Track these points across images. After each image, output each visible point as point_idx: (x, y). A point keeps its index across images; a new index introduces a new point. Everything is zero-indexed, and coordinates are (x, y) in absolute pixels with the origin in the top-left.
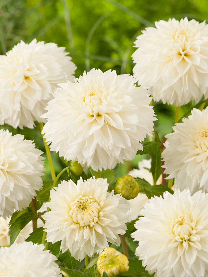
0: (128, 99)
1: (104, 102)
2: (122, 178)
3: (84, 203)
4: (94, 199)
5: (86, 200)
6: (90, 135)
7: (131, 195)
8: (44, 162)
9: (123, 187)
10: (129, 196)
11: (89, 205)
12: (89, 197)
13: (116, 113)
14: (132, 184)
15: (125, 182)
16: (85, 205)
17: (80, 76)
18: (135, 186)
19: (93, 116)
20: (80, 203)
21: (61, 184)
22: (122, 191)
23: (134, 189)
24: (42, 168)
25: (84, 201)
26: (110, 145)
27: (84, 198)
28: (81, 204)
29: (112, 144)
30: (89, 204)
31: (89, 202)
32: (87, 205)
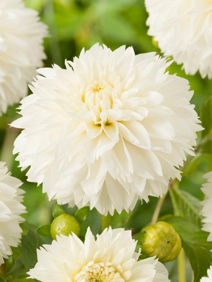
0: (156, 97)
1: (118, 103)
2: (155, 227)
3: (98, 274)
4: (114, 267)
5: (102, 269)
6: (96, 159)
7: (169, 257)
8: (23, 197)
9: (157, 243)
10: (166, 257)
11: (107, 277)
12: (105, 263)
13: (138, 121)
14: (170, 238)
15: (159, 234)
16: (100, 277)
17: (75, 58)
18: (176, 240)
19: (99, 125)
20: (91, 274)
21: (56, 240)
22: (154, 250)
23: (173, 246)
24: (22, 210)
25: (98, 271)
26: (128, 176)
27: (97, 266)
28: (93, 277)
29: (133, 173)
30: (105, 276)
31: (106, 272)
32: (104, 277)
